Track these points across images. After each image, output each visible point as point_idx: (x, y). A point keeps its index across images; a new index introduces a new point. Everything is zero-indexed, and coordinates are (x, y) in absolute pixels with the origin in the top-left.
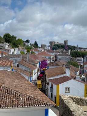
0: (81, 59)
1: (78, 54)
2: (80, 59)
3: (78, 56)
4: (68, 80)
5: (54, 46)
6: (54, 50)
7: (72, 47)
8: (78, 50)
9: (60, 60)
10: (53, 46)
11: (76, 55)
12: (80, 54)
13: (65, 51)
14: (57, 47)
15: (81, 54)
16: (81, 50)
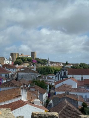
0: (53, 77)
1: (49, 70)
2: (51, 77)
3: (49, 73)
4: (21, 106)
5: (17, 59)
6: (17, 65)
7: (42, 60)
8: (49, 65)
9: (22, 78)
10: (15, 60)
11: (47, 71)
12: (51, 70)
13: (32, 66)
14: (21, 60)
15: (53, 71)
16: (54, 65)
